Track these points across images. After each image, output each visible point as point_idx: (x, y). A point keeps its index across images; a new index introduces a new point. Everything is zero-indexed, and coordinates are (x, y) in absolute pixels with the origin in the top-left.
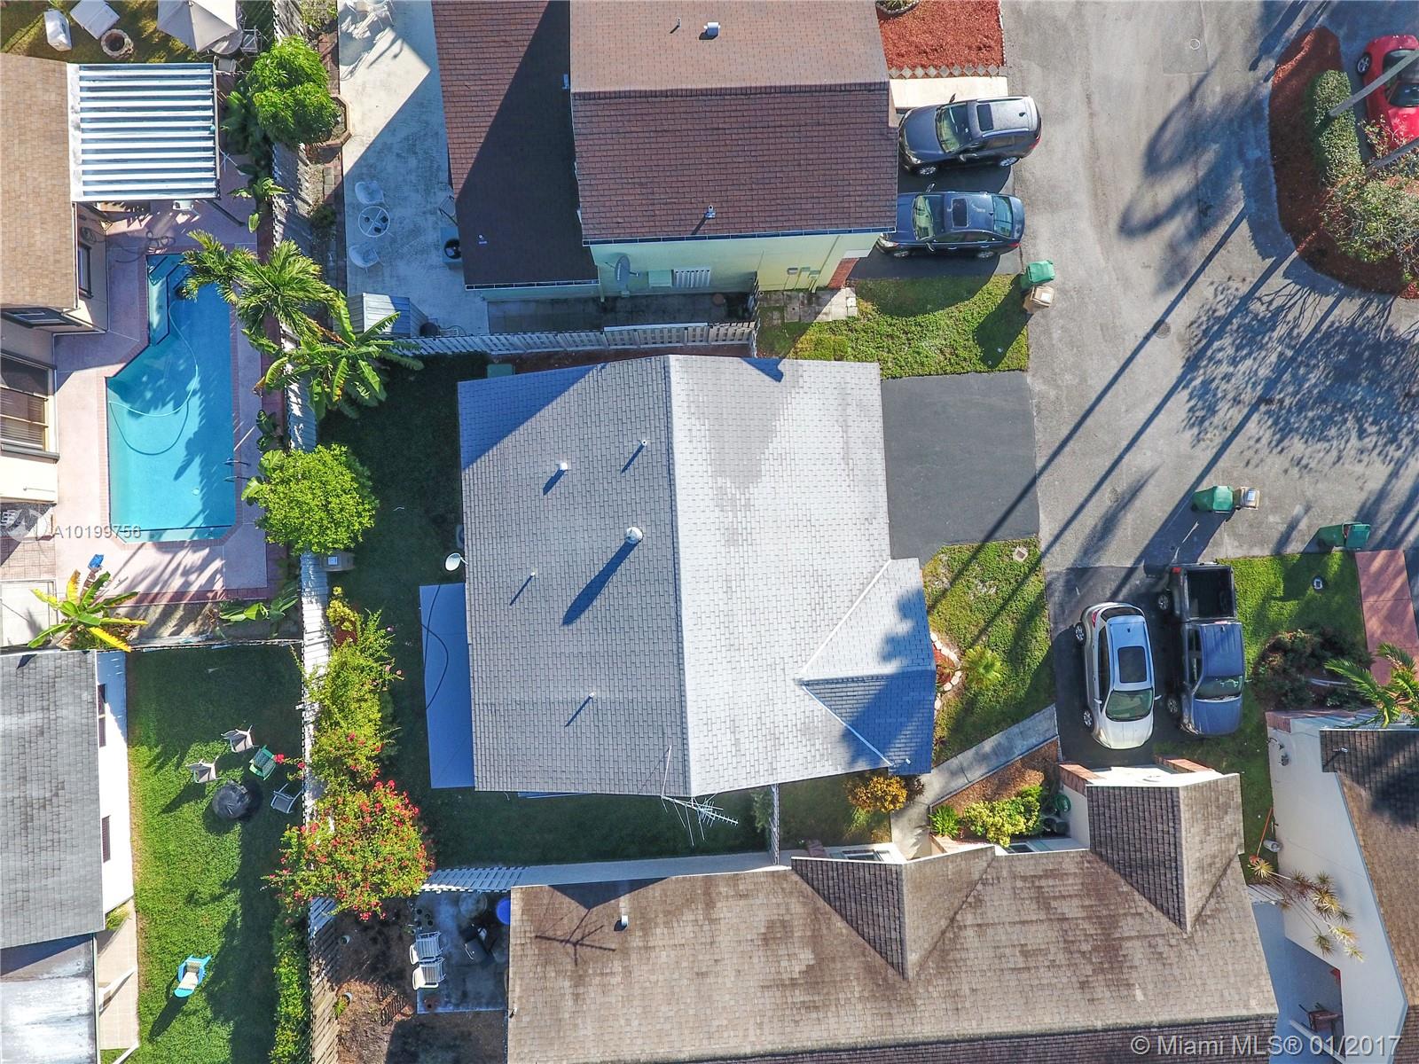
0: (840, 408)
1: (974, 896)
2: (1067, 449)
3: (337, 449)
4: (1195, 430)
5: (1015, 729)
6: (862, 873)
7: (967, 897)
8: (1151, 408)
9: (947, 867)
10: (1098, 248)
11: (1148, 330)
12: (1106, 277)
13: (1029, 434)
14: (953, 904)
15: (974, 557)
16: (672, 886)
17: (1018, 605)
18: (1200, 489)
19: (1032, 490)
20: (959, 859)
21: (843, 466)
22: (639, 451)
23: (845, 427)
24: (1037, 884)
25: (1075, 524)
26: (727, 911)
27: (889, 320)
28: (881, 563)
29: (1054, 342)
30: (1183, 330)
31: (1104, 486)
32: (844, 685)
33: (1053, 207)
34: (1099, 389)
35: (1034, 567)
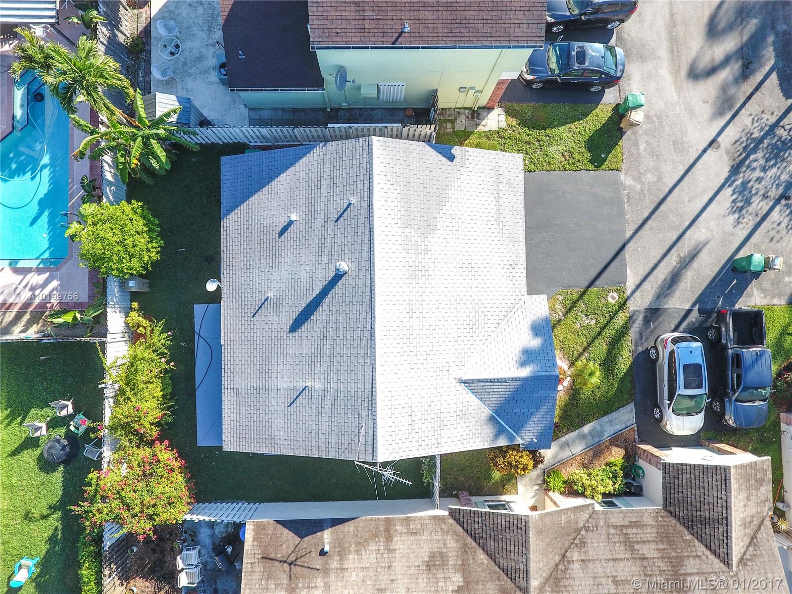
0: (494, 184)
1: (579, 539)
2: (647, 226)
3: (135, 204)
4: (736, 215)
5: (605, 419)
6: (499, 520)
7: (574, 540)
8: (706, 199)
9: (561, 518)
10: (673, 88)
11: (705, 146)
12: (678, 109)
13: (621, 214)
14: (564, 544)
15: (580, 297)
16: (361, 524)
17: (609, 332)
18: (738, 257)
19: (622, 253)
20: (569, 512)
21: (495, 226)
22: (348, 207)
23: (498, 199)
24: (624, 532)
25: (651, 278)
26: (401, 543)
27: (528, 132)
28: (520, 297)
29: (640, 152)
30: (729, 147)
31: (672, 252)
32: (491, 384)
33: (643, 58)
34: (671, 185)
35: (622, 306)
